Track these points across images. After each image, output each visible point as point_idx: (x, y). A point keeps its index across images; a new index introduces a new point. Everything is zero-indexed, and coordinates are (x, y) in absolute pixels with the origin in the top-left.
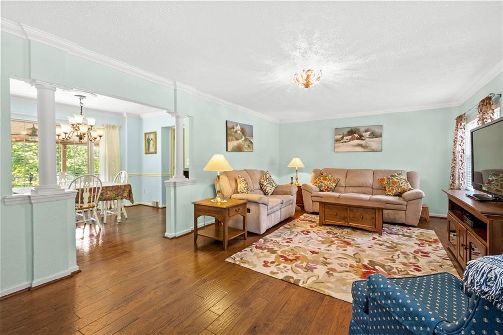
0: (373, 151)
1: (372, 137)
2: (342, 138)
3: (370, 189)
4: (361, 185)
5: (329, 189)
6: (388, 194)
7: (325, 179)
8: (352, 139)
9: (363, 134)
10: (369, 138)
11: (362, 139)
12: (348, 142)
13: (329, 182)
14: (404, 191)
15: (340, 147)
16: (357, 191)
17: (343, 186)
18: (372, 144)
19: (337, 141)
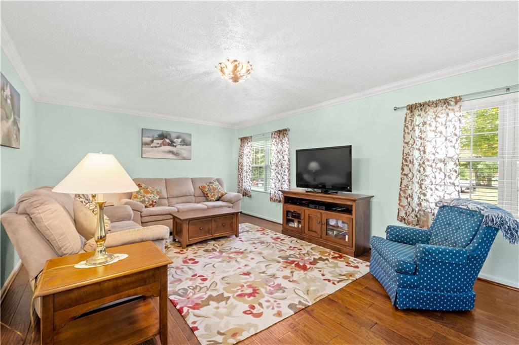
0: (184, 159)
1: (183, 145)
2: (152, 141)
3: (193, 198)
4: (185, 195)
5: (154, 204)
6: (211, 200)
7: (147, 192)
8: (163, 144)
9: (175, 141)
10: (181, 145)
11: (174, 146)
12: (159, 147)
13: (152, 195)
14: (223, 195)
15: (148, 152)
16: (181, 201)
17: (165, 198)
18: (183, 152)
19: (144, 144)
